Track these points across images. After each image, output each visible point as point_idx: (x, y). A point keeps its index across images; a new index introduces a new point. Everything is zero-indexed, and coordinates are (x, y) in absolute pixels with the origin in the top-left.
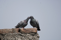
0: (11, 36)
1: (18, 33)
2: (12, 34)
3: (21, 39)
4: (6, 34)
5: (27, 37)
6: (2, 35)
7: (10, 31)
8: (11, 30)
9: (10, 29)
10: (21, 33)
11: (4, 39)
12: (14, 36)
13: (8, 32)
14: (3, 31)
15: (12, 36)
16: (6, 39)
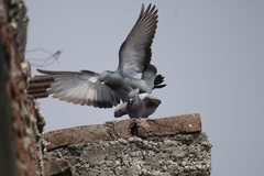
0: (104, 153)
1: (131, 139)
2: (107, 144)
3: (144, 159)
4: (85, 146)
5: (164, 152)
6: (70, 149)
7: (98, 132)
8: (104, 130)
9: (98, 127)
10: (140, 139)
11: (79, 164)
12: (116, 152)
13: (93, 136)
14: (75, 135)
15: (109, 150)
16: (87, 166)
